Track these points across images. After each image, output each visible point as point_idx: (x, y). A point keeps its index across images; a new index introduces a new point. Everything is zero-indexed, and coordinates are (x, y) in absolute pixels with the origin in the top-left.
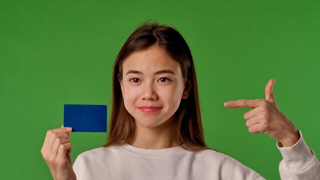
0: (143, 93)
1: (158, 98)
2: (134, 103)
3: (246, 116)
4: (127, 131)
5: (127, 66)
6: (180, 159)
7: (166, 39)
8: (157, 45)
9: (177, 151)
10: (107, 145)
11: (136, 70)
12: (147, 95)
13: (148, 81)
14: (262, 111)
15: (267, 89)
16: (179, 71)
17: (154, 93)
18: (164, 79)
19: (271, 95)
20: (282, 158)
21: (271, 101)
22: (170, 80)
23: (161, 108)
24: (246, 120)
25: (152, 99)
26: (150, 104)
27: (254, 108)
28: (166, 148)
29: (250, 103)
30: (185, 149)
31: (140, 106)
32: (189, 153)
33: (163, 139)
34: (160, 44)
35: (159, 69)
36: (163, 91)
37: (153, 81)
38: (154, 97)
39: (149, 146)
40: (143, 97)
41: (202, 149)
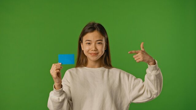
0: (92, 48)
1: (97, 50)
2: (88, 51)
3: (134, 57)
4: (85, 62)
5: (85, 38)
6: (104, 71)
7: (99, 28)
8: (96, 30)
9: (102, 69)
10: (76, 67)
11: (89, 40)
12: (94, 49)
13: (93, 44)
14: (140, 54)
15: (141, 46)
16: (104, 40)
17: (96, 48)
18: (99, 43)
19: (143, 48)
20: (146, 73)
21: (143, 50)
22: (101, 43)
23: (98, 53)
24: (134, 58)
25: (95, 50)
26: (94, 52)
27: (137, 53)
28: (99, 67)
29: (137, 51)
30: (106, 68)
31: (90, 53)
32: (107, 70)
33: (97, 65)
34: (97, 30)
35: (98, 39)
36: (99, 47)
37: (95, 44)
38: (96, 50)
39: (93, 67)
40: (92, 50)
41: (111, 68)
